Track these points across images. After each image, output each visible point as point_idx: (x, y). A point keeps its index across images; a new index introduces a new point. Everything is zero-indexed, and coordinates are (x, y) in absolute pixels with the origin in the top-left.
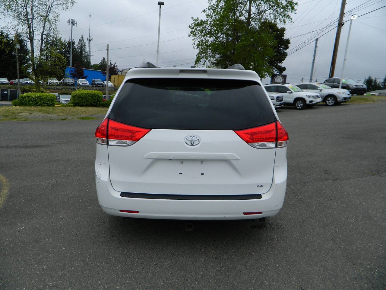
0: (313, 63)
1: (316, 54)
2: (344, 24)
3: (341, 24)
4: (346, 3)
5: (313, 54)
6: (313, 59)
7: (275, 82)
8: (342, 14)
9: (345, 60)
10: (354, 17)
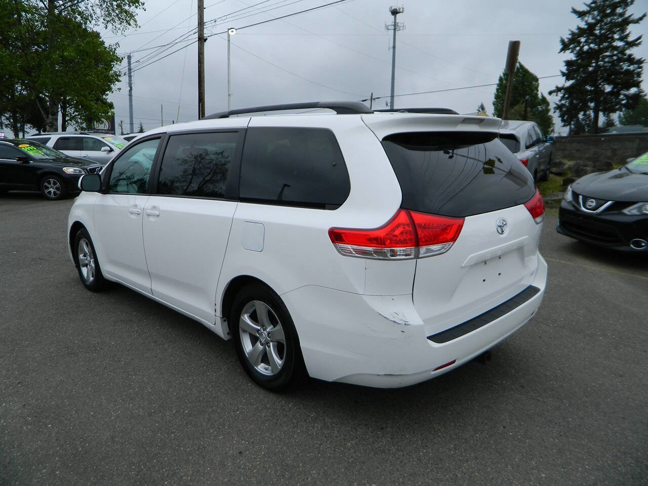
0: (130, 95)
1: (132, 82)
2: (207, 39)
3: (202, 40)
4: (204, 7)
5: (128, 81)
6: (129, 89)
7: (94, 129)
8: (201, 23)
9: (229, 95)
10: (232, 32)
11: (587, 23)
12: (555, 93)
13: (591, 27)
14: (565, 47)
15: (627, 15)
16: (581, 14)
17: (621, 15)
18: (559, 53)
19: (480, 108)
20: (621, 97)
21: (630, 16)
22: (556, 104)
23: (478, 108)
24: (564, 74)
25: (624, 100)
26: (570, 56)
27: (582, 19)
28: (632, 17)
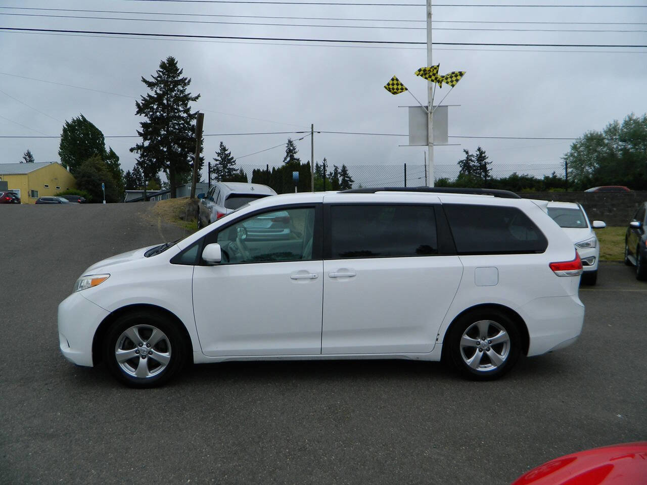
11: (157, 94)
12: (136, 151)
13: (160, 98)
14: (141, 110)
15: (186, 93)
16: (151, 85)
17: (182, 92)
18: (136, 115)
19: (26, 156)
20: (189, 158)
21: (189, 94)
22: (138, 160)
23: (24, 156)
24: (140, 134)
25: (191, 161)
26: (145, 119)
27: (152, 89)
28: (190, 95)
